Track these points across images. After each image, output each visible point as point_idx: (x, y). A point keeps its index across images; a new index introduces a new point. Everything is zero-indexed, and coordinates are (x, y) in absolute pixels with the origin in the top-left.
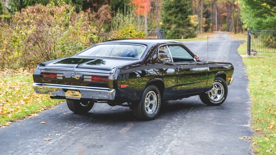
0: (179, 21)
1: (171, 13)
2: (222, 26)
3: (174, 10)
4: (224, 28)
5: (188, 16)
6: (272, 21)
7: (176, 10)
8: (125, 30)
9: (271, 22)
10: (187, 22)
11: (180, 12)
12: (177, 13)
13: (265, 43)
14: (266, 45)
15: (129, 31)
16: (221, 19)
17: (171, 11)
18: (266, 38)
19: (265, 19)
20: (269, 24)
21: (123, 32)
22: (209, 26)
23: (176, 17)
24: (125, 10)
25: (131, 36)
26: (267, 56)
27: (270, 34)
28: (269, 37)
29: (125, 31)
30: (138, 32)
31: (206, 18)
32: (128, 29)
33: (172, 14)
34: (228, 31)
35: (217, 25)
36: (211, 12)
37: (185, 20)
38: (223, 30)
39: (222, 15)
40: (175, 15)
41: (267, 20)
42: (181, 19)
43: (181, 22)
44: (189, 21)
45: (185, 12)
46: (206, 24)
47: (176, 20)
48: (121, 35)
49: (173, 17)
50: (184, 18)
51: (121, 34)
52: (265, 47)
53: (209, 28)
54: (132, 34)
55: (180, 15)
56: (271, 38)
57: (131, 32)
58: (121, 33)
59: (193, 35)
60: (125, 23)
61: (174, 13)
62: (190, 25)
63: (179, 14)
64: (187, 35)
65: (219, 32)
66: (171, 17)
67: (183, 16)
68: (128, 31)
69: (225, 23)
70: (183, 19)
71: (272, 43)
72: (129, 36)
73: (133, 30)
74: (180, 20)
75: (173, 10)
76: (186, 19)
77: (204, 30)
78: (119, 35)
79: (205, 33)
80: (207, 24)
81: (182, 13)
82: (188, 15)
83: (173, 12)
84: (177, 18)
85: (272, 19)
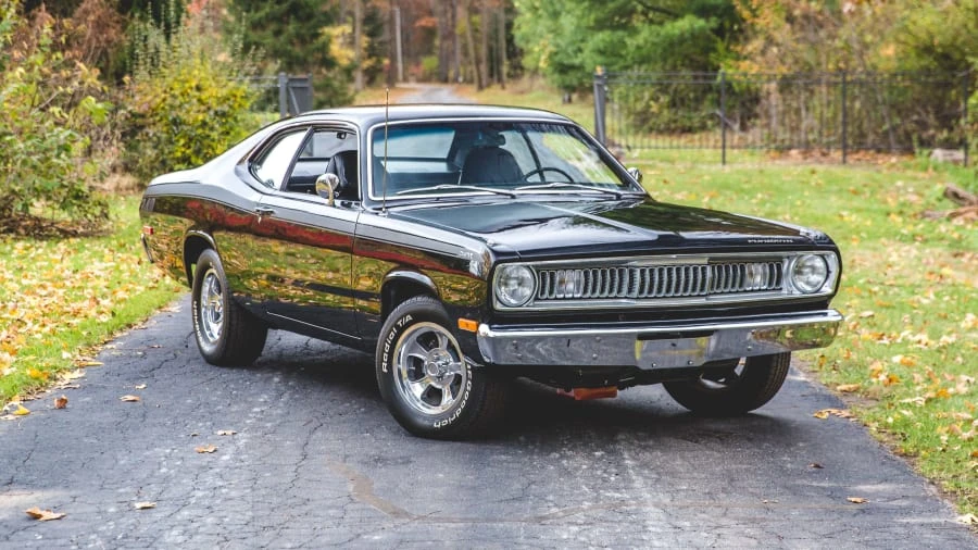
0: (289, 48)
1: (260, 19)
2: (418, 64)
3: (272, 7)
4: (428, 72)
5: (320, 31)
6: (656, 40)
7: (277, 7)
8: (175, 80)
9: (654, 44)
10: (318, 50)
11: (292, 17)
12: (281, 19)
13: (632, 117)
14: (638, 123)
15: (194, 84)
16: (412, 38)
17: (261, 14)
18: (636, 100)
19: (630, 35)
20: (644, 52)
21: (171, 89)
22: (378, 67)
23: (277, 33)
24: (172, 8)
25: (200, 100)
26: (662, 161)
27: (648, 86)
28: (647, 95)
29: (176, 86)
30: (225, 86)
31: (371, 34)
32: (188, 77)
33: (264, 22)
34: (445, 80)
35: (403, 62)
36: (384, 15)
37: (311, 42)
38: (425, 79)
39: (418, 24)
40: (273, 27)
41: (640, 39)
42: (295, 41)
43: (298, 50)
44: (324, 48)
45: (310, 17)
46: (370, 57)
47: (278, 45)
48: (164, 100)
49: (269, 32)
50: (308, 38)
51: (163, 95)
52: (632, 130)
53: (381, 70)
54: (204, 96)
55: (291, 28)
56: (656, 99)
57: (198, 88)
58: (165, 92)
59: (341, 98)
60: (176, 54)
61: (271, 18)
62: (329, 63)
63: (288, 23)
64: (321, 96)
65: (412, 85)
66: (260, 33)
67: (303, 31)
68: (187, 85)
69: (429, 52)
70: (303, 41)
71: (657, 115)
72: (195, 100)
73: (208, 79)
74: (292, 44)
75: (267, 10)
76: (315, 41)
77: (367, 79)
78: (158, 100)
79: (369, 91)
80: (374, 59)
81: (299, 19)
82: (321, 27)
83: (267, 15)
84: (282, 38)
85: (658, 35)
